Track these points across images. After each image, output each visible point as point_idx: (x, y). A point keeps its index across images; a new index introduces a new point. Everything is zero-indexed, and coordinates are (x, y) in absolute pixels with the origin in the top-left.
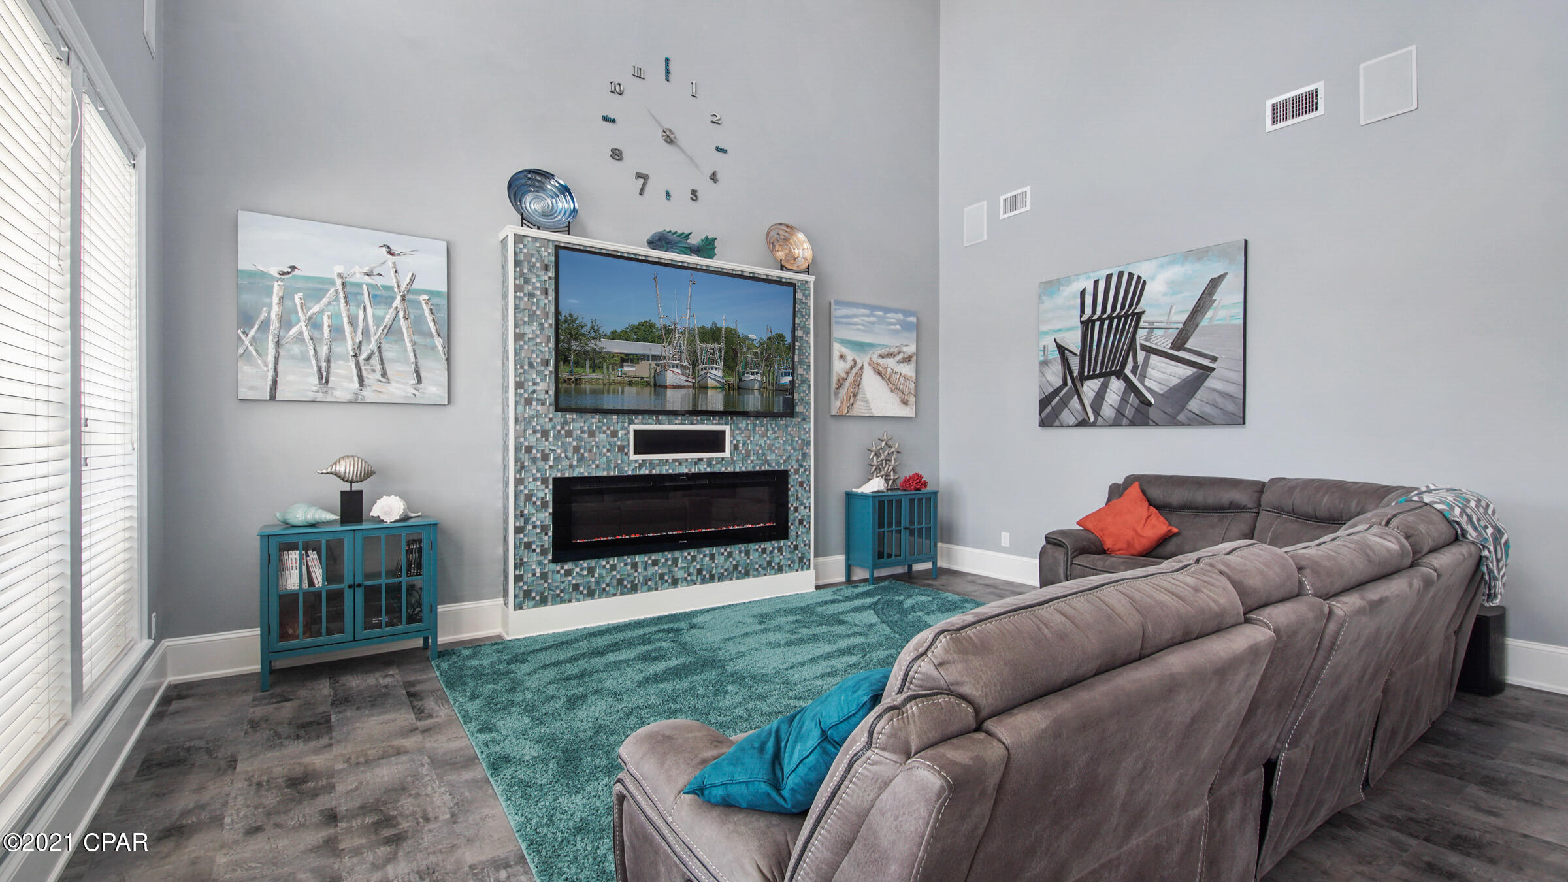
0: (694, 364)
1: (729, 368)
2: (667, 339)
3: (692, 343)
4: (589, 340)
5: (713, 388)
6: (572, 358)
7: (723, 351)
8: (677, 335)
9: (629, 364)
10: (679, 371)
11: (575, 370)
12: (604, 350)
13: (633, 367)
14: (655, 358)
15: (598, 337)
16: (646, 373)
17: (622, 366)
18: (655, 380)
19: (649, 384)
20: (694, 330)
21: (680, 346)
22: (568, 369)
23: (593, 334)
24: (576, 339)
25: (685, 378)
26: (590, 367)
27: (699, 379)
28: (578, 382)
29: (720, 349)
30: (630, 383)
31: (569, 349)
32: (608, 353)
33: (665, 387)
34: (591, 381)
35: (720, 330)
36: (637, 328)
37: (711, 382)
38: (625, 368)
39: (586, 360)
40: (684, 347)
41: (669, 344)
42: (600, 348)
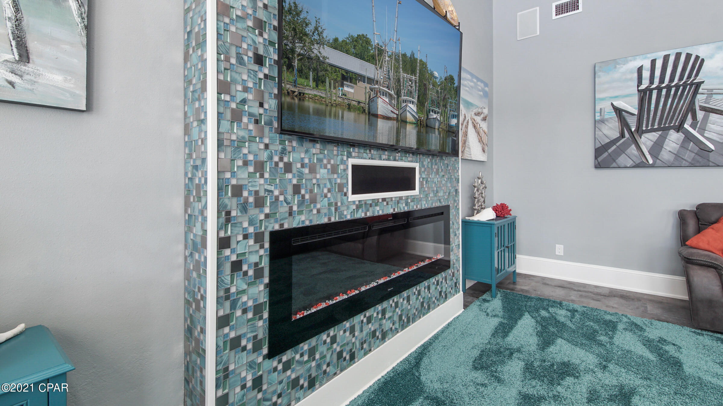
0: (398, 94)
1: (421, 104)
2: (379, 61)
3: (397, 71)
4: (313, 45)
5: (410, 123)
6: (296, 63)
7: (417, 85)
8: (387, 58)
9: (349, 83)
10: (387, 100)
11: (300, 80)
12: (327, 61)
13: (352, 87)
14: (370, 81)
15: (321, 42)
16: (362, 98)
17: (342, 85)
18: (369, 106)
19: (364, 110)
20: (399, 56)
21: (389, 72)
22: (292, 78)
23: (316, 37)
24: (301, 40)
25: (391, 109)
26: (314, 80)
27: (401, 111)
28: (301, 96)
29: (416, 83)
30: (349, 107)
31: (293, 51)
32: (331, 65)
33: (376, 116)
34: (314, 98)
35: (416, 60)
36: (356, 41)
37: (410, 118)
38: (346, 88)
39: (309, 69)
40: (391, 74)
41: (381, 68)
42: (324, 57)
